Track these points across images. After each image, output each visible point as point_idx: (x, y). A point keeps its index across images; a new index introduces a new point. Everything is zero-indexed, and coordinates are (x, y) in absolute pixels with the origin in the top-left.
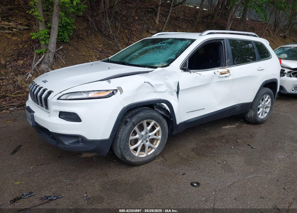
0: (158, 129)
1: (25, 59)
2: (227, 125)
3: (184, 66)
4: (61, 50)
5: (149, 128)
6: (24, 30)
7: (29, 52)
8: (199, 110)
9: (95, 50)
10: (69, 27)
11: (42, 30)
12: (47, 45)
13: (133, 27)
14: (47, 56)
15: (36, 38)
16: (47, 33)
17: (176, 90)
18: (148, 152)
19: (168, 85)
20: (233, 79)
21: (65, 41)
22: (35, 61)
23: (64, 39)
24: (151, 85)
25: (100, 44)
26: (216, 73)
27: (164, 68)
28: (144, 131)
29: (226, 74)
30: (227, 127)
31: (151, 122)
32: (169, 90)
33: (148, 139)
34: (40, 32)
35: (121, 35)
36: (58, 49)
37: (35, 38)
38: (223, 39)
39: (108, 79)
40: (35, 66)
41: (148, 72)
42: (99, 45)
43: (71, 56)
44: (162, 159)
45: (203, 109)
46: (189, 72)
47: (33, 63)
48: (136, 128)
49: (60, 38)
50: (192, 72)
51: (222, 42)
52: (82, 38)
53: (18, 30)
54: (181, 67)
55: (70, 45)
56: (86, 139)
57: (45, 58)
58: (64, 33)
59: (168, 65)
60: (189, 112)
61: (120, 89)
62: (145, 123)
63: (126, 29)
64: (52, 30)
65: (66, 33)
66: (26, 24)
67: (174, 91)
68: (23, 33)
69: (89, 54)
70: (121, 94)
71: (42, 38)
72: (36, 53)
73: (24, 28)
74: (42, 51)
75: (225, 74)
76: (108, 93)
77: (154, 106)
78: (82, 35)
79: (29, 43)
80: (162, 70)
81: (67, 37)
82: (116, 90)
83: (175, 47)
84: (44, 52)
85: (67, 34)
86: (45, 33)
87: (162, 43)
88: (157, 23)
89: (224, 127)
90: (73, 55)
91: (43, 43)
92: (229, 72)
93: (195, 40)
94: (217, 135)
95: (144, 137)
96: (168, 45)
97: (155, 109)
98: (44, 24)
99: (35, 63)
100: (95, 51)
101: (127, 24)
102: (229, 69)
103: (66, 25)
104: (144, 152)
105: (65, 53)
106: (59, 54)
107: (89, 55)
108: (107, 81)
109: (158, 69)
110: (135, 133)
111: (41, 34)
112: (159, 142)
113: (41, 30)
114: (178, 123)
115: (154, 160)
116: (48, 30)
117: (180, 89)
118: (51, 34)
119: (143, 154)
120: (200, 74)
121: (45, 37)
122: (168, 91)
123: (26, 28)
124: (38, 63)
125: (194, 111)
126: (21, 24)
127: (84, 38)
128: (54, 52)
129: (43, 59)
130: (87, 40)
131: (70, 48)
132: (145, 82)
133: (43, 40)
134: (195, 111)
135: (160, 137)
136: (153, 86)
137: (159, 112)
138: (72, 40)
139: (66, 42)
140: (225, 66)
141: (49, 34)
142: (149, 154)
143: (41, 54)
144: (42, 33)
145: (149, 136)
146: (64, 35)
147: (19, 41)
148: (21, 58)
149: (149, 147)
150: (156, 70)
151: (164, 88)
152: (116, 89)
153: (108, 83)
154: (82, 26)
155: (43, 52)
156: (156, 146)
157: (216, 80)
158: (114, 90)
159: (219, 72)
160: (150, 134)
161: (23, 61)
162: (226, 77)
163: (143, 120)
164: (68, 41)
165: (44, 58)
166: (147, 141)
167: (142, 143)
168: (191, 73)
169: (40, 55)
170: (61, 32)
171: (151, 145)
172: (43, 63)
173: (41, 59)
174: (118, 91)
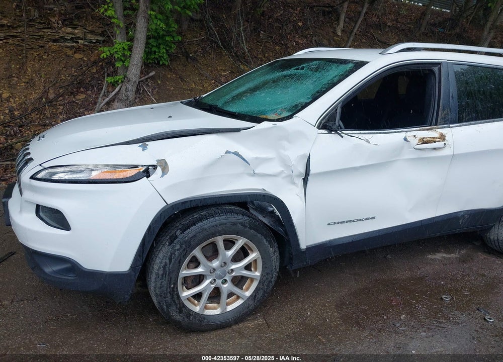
0: (253, 256)
1: (88, 92)
2: (439, 252)
3: (328, 121)
4: (152, 78)
5: (230, 253)
6: (96, 42)
7: (98, 79)
8: (360, 220)
9: (213, 81)
10: (168, 38)
11: (120, 42)
12: (126, 69)
13: (291, 41)
14: (124, 88)
15: (107, 56)
16: (126, 48)
17: (301, 173)
18: (228, 304)
19: (284, 162)
20: (453, 155)
21: (161, 63)
22: (104, 95)
23: (159, 59)
24: (244, 159)
25: (225, 71)
26: (408, 139)
27: (278, 124)
28: (218, 260)
29: (435, 142)
30: (439, 256)
31: (237, 240)
32: (287, 172)
33: (228, 277)
34: (116, 46)
35: (266, 55)
36: (147, 77)
37: (105, 56)
38: (439, 64)
39: (143, 141)
40: (102, 105)
41: (238, 130)
42: (222, 71)
43: (169, 90)
44: (261, 321)
45: (372, 218)
46: (339, 134)
47: (100, 99)
48: (197, 252)
49: (153, 57)
50: (346, 134)
51: (436, 69)
52: (194, 59)
53: (88, 42)
54: (320, 123)
55: (170, 70)
56: (80, 267)
57: (121, 91)
58: (159, 48)
59: (290, 117)
60: (335, 223)
61: (164, 165)
62: (220, 241)
63: (277, 44)
64: (135, 42)
65: (164, 48)
66: (100, 32)
67: (298, 176)
68: (94, 48)
69: (201, 88)
70: (162, 176)
71: (119, 56)
72: (107, 81)
73: (98, 40)
74: (117, 79)
75: (434, 144)
76: (133, 172)
77: (250, 206)
78: (195, 52)
79: (101, 65)
80: (272, 128)
81: (166, 56)
82: (155, 167)
83: (321, 78)
84: (120, 81)
85: (165, 51)
86: (124, 48)
87: (298, 69)
88: (339, 33)
89: (430, 256)
90: (172, 88)
91: (119, 64)
92: (444, 140)
93: (367, 63)
94: (408, 274)
95: (218, 272)
96: (310, 73)
97: (252, 211)
98: (124, 32)
99: (104, 100)
100: (214, 83)
101: (281, 35)
102: (444, 131)
103: (164, 35)
104: (219, 304)
105: (158, 84)
106: (148, 85)
107: (201, 90)
108: (140, 144)
109: (265, 124)
110: (195, 263)
111: (116, 50)
112: (255, 285)
113: (117, 42)
114: (303, 245)
115: (240, 322)
116: (129, 43)
117: (311, 172)
118: (134, 49)
119: (215, 308)
120: (368, 141)
121: (124, 55)
122: (284, 175)
123: (100, 38)
124: (107, 99)
125: (347, 222)
126: (92, 32)
127: (198, 58)
128: (136, 82)
129: (117, 94)
130: (202, 63)
131: (169, 76)
132: (227, 152)
133: (121, 60)
134: (351, 221)
135: (258, 274)
136: (248, 163)
137: (260, 218)
138: (176, 61)
139: (163, 64)
140: (436, 124)
141: (130, 49)
142: (230, 308)
143: (116, 85)
144: (118, 48)
145: (232, 270)
146: (160, 52)
147: (84, 61)
148: (83, 90)
149: (230, 295)
150: (258, 126)
151: (275, 168)
152: (155, 163)
153: (141, 149)
154: (196, 38)
155: (118, 82)
156: (248, 294)
157: (409, 154)
158: (150, 166)
159: (418, 139)
160: (234, 267)
161: (84, 96)
162: (435, 151)
163: (214, 235)
164: (167, 63)
165: (119, 91)
166: (225, 282)
167: (213, 286)
168: (342, 137)
169: (113, 85)
170: (154, 46)
171: (236, 290)
172: (116, 100)
173: (113, 93)
174: (159, 169)
